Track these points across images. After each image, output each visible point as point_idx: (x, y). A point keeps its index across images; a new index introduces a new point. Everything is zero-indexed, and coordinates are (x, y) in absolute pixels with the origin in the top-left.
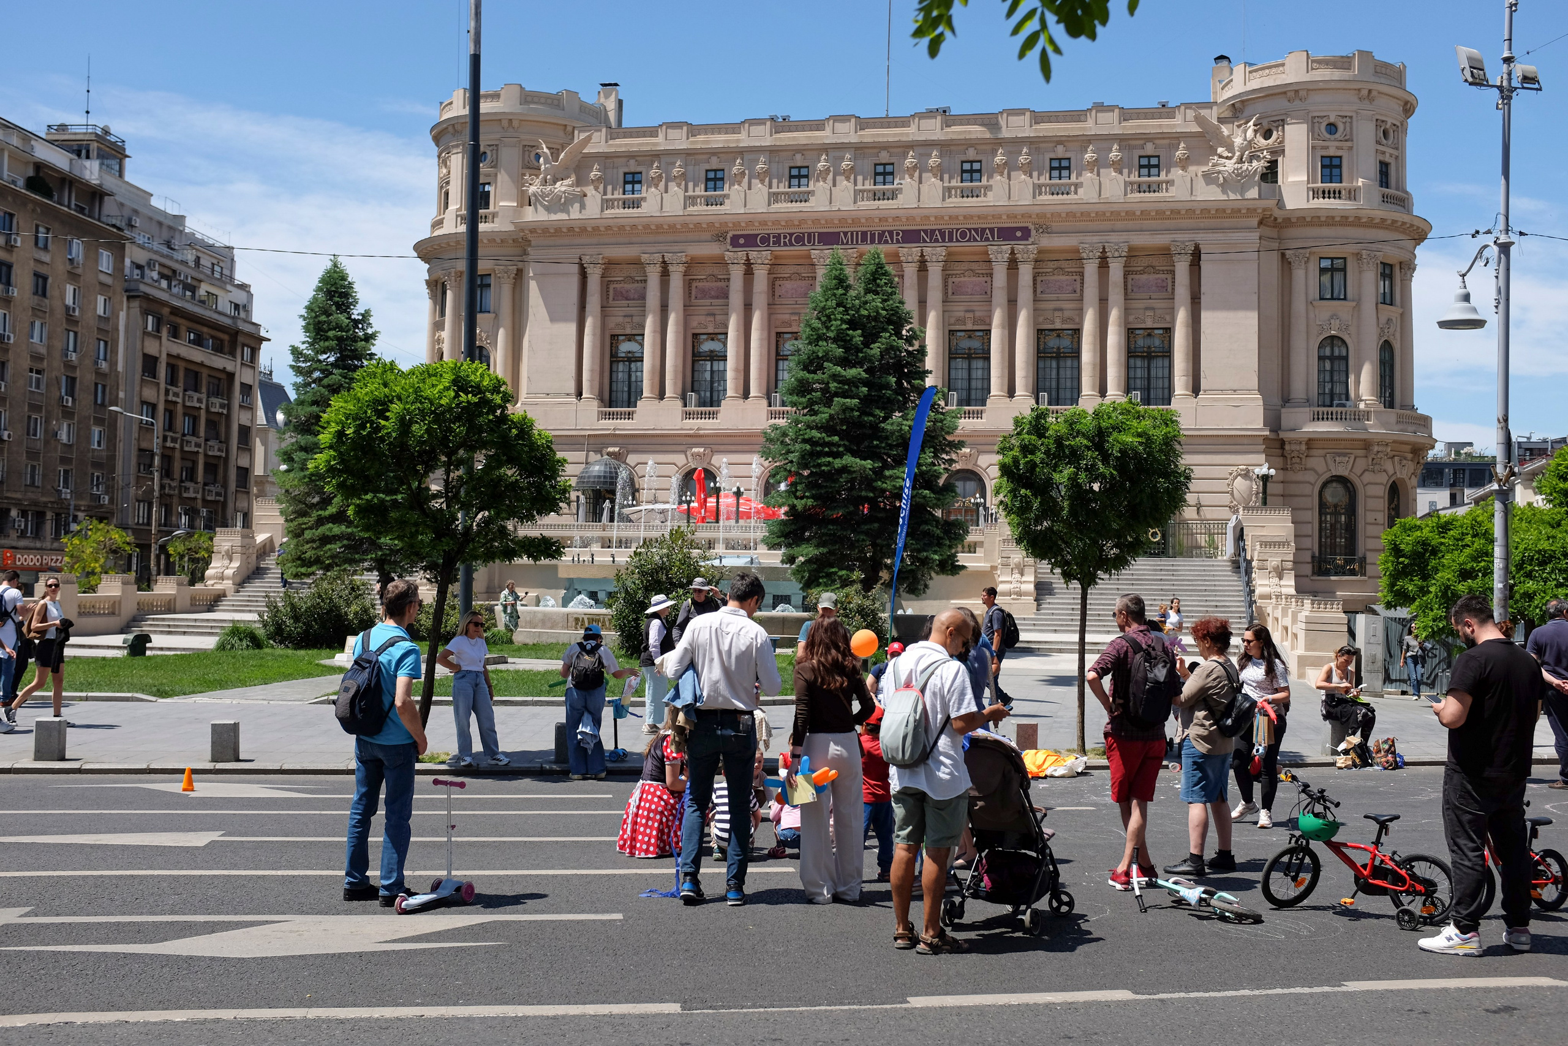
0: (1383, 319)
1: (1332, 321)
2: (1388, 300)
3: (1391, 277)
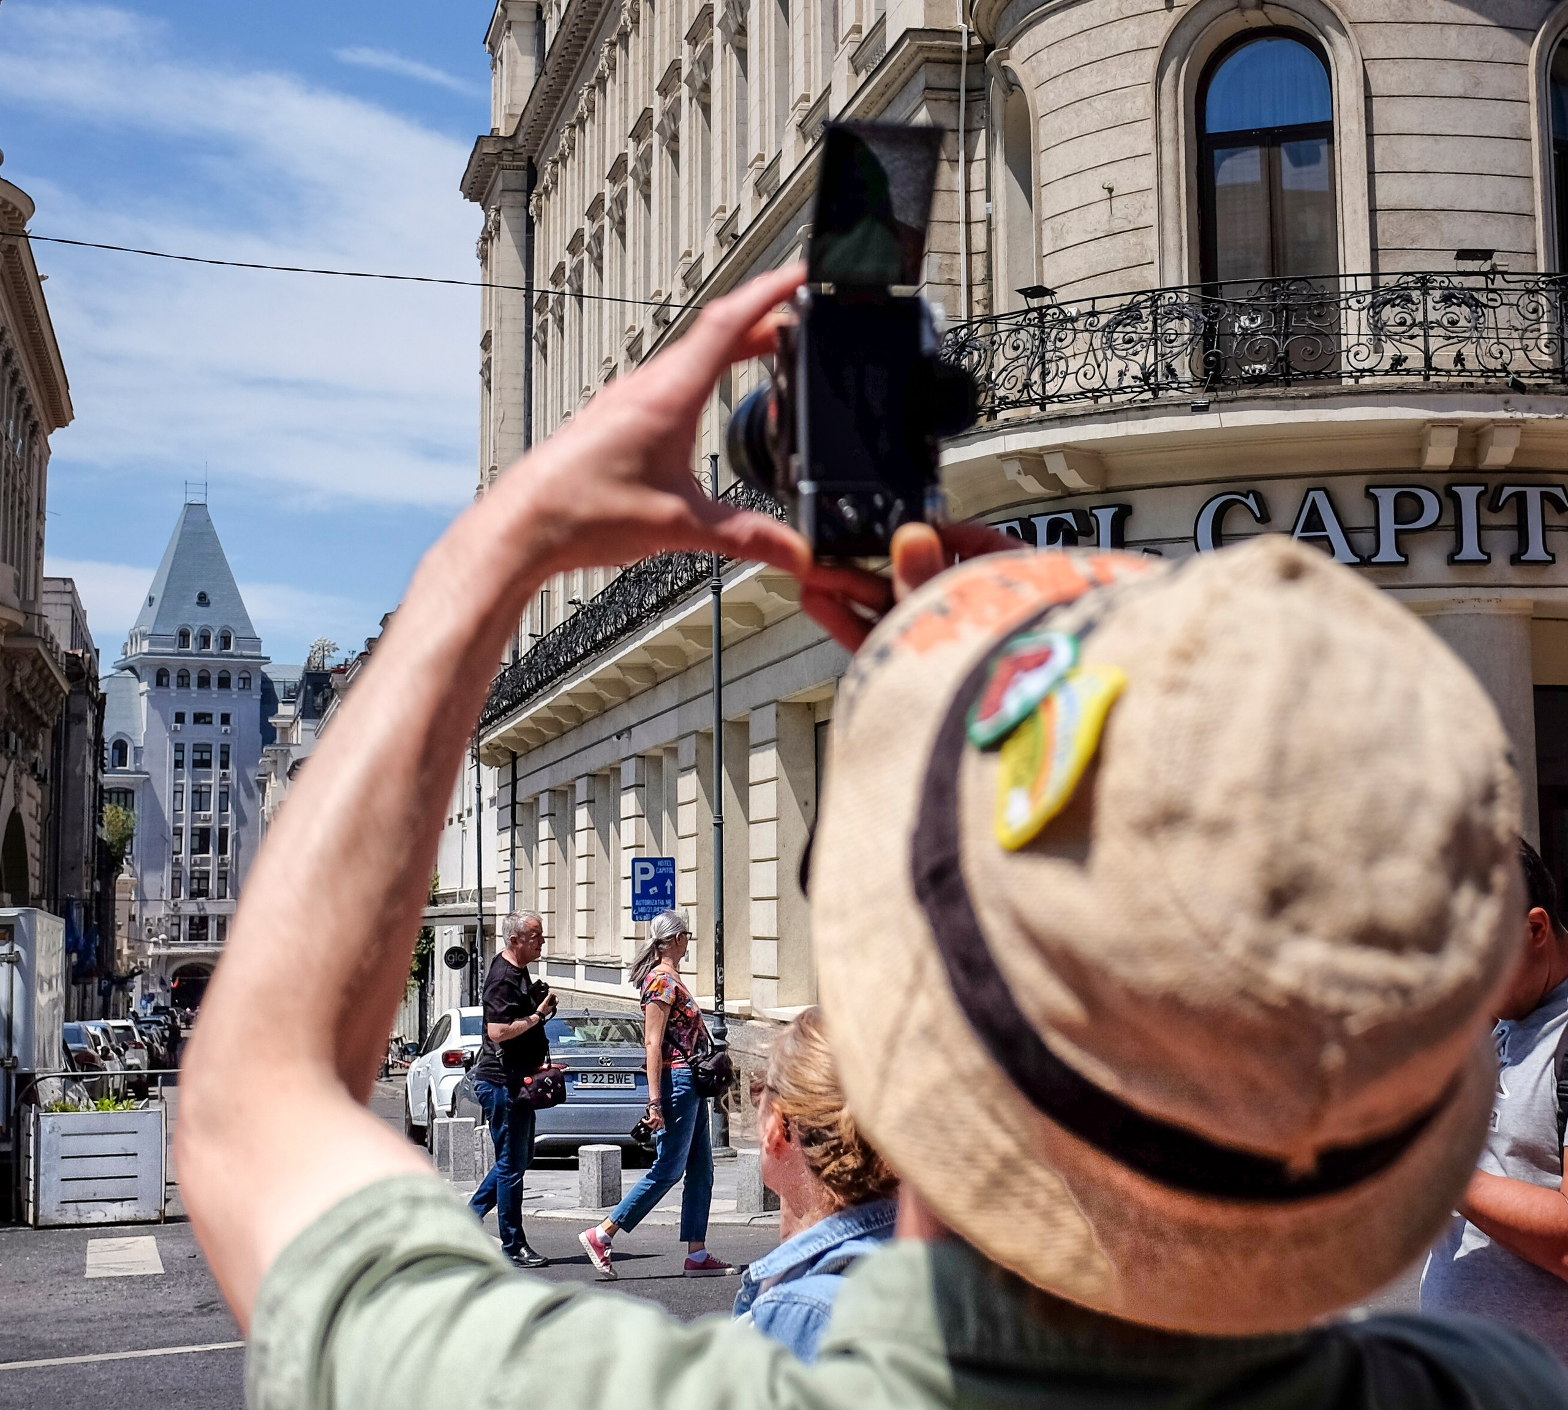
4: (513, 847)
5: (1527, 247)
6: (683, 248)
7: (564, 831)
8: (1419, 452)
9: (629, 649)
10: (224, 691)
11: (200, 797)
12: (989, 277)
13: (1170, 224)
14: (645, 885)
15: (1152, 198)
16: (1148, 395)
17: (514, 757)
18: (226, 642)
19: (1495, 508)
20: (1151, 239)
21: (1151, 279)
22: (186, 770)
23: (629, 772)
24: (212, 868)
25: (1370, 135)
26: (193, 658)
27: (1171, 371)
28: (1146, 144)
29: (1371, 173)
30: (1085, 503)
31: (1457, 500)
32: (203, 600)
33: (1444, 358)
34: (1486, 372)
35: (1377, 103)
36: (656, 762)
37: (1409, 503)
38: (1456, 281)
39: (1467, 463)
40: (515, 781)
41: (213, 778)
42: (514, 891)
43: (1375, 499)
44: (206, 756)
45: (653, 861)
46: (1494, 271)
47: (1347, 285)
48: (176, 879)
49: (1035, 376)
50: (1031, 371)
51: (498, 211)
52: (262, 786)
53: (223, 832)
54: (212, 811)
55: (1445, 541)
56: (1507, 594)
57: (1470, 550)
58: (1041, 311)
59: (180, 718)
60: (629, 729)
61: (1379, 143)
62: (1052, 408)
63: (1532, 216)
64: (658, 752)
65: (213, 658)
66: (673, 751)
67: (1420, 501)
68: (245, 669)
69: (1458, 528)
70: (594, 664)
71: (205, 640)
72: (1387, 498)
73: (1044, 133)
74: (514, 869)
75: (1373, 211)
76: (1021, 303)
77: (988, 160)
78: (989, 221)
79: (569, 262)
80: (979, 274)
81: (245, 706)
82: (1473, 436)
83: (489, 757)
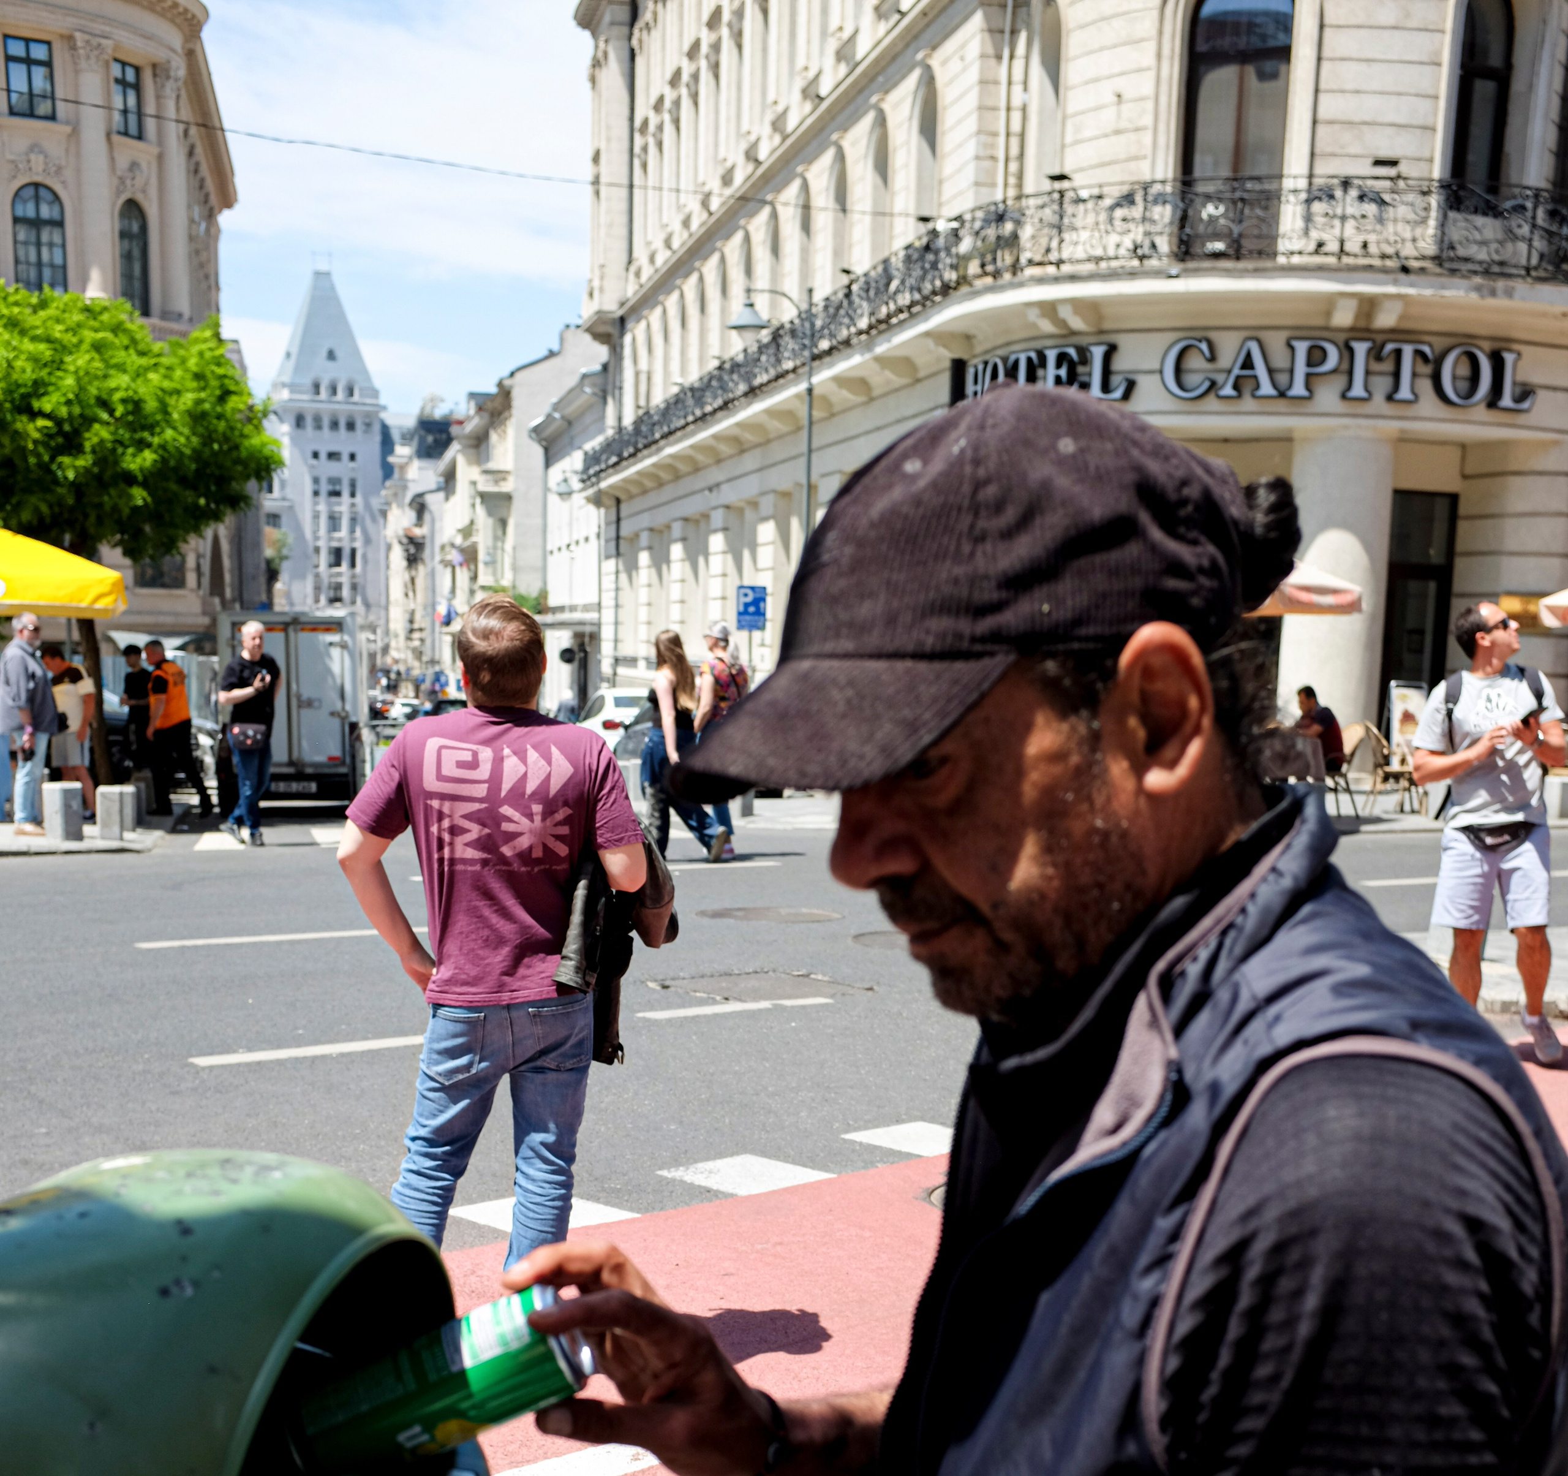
0: (123, 163)
1: (33, 157)
2: (133, 129)
3: (137, 87)
4: (617, 572)
5: (1427, 155)
6: (771, 97)
7: (660, 560)
8: (1328, 314)
9: (724, 424)
10: (351, 434)
11: (334, 521)
12: (1021, 156)
13: (1162, 127)
14: (747, 605)
15: (1150, 105)
16: (1136, 263)
17: (618, 501)
18: (350, 392)
19: (1379, 358)
20: (1147, 138)
21: (1144, 172)
22: (323, 497)
23: (718, 518)
24: (345, 580)
25: (1319, 59)
26: (324, 405)
27: (1154, 246)
28: (1149, 60)
29: (1317, 91)
30: (1083, 341)
31: (1351, 351)
32: (331, 355)
33: (1353, 246)
34: (1384, 256)
35: (1328, 33)
36: (740, 511)
37: (1317, 354)
38: (1370, 183)
39: (1362, 324)
40: (618, 520)
41: (343, 506)
42: (617, 606)
43: (1292, 349)
44: (337, 488)
45: (753, 588)
46: (1399, 177)
47: (1288, 184)
48: (317, 589)
49: (1054, 244)
50: (1051, 239)
51: (606, 41)
52: (384, 514)
53: (353, 552)
54: (343, 533)
55: (1340, 381)
56: (1381, 423)
57: (1358, 390)
58: (1062, 193)
59: (316, 455)
60: (718, 485)
61: (1326, 66)
62: (1066, 269)
63: (1433, 129)
64: (742, 504)
65: (340, 405)
66: (754, 504)
67: (1324, 352)
68: (368, 415)
69: (1350, 373)
70: (693, 433)
71: (334, 390)
72: (1302, 348)
73: (1073, 44)
74: (617, 589)
75: (1315, 122)
76: (1047, 185)
77: (1027, 58)
78: (1024, 109)
79: (670, 96)
80: (1014, 151)
81: (368, 447)
82: (1369, 305)
83: (597, 501)
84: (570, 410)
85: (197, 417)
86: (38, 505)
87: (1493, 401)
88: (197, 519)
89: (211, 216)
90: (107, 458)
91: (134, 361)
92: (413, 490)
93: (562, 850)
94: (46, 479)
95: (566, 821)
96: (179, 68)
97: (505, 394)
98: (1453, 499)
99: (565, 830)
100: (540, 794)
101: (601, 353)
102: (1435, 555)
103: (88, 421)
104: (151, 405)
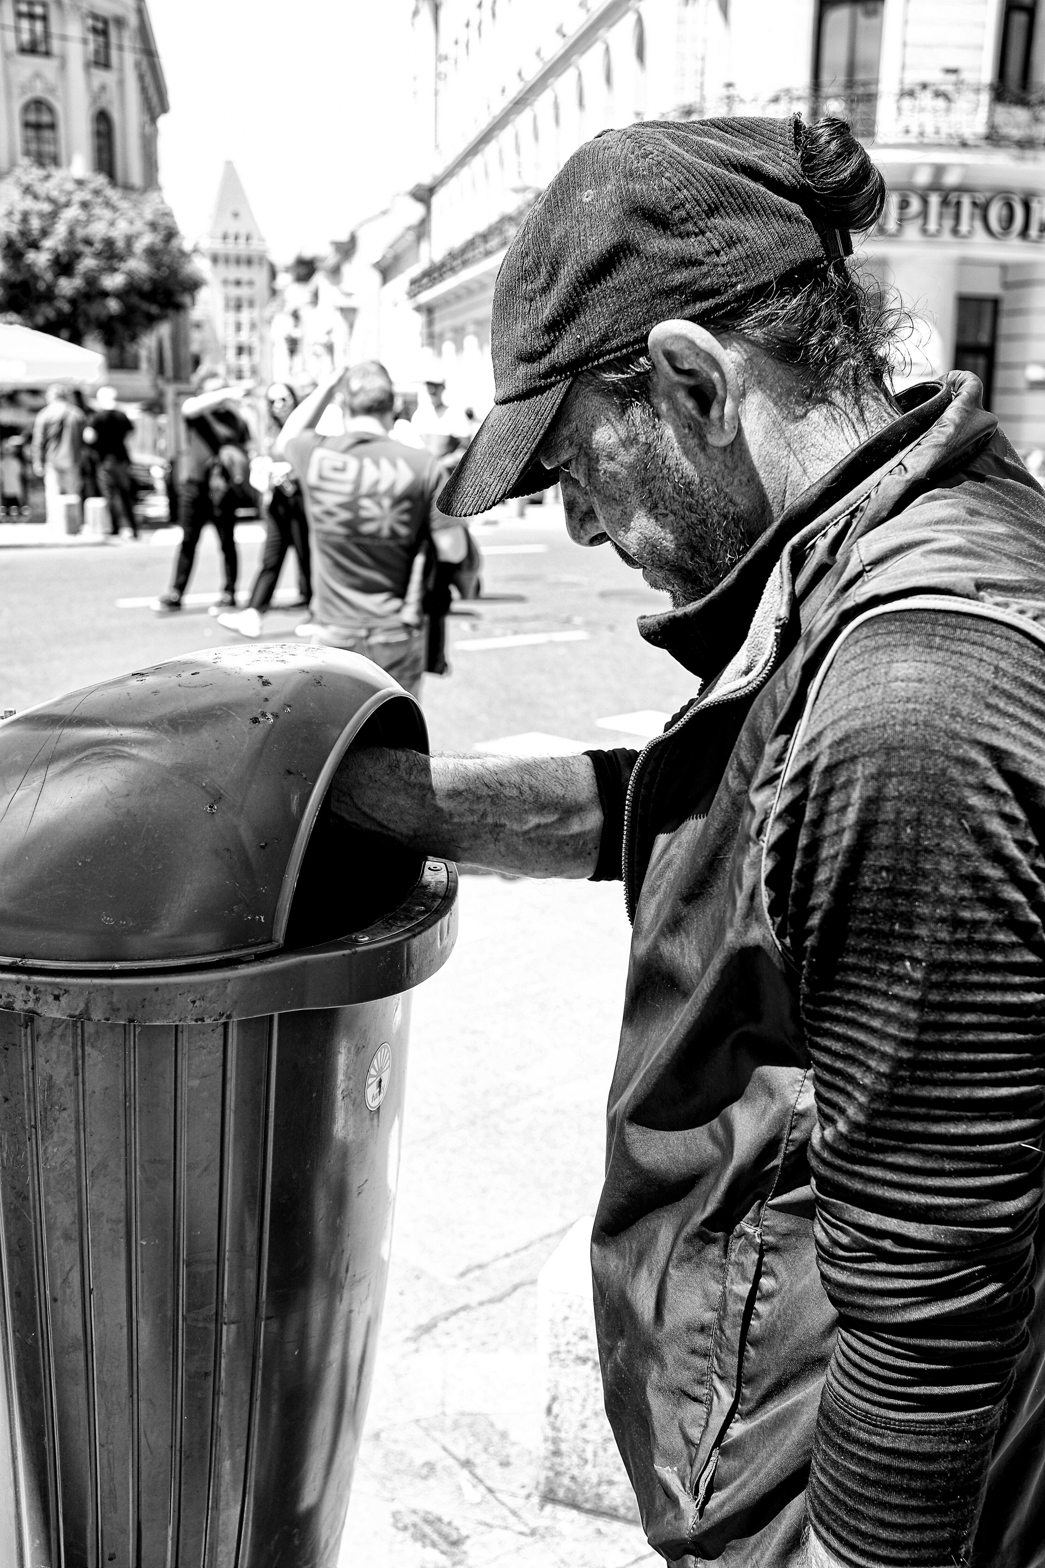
0: (96, 85)
1: (36, 81)
2: (102, 61)
3: (105, 33)
5: (978, 65)
8: (912, 177)
10: (249, 267)
11: (238, 327)
12: (704, 72)
17: (431, 310)
18: (248, 239)
19: (947, 206)
22: (231, 310)
26: (231, 248)
29: (906, 22)
31: (928, 201)
32: (236, 215)
33: (929, 130)
34: (950, 136)
37: (904, 204)
38: (941, 85)
39: (935, 182)
40: (431, 322)
41: (245, 316)
44: (241, 304)
46: (961, 81)
52: (272, 321)
54: (245, 335)
55: (919, 222)
56: (949, 250)
57: (932, 226)
58: (731, 97)
59: (226, 282)
63: (982, 48)
65: (241, 248)
67: (910, 201)
68: (260, 256)
69: (927, 216)
71: (237, 238)
75: (905, 45)
79: (463, 36)
81: (260, 276)
82: (939, 170)
83: (418, 309)
84: (399, 248)
85: (151, 253)
86: (47, 312)
87: (1024, 233)
88: (151, 320)
89: (153, 119)
90: (91, 280)
91: (107, 214)
92: (290, 307)
93: (403, 531)
94: (49, 296)
95: (407, 511)
96: (133, 20)
97: (353, 240)
98: (995, 302)
99: (405, 517)
100: (389, 492)
101: (419, 210)
102: (984, 339)
103: (77, 256)
104: (120, 244)
